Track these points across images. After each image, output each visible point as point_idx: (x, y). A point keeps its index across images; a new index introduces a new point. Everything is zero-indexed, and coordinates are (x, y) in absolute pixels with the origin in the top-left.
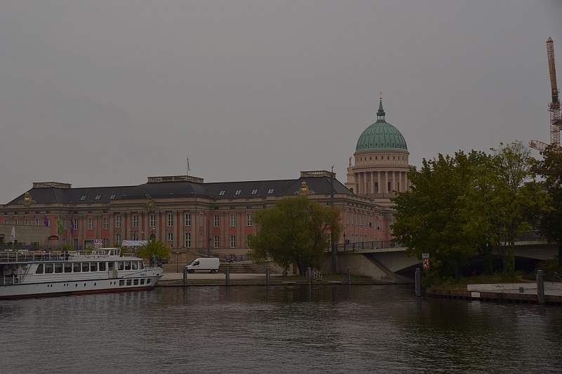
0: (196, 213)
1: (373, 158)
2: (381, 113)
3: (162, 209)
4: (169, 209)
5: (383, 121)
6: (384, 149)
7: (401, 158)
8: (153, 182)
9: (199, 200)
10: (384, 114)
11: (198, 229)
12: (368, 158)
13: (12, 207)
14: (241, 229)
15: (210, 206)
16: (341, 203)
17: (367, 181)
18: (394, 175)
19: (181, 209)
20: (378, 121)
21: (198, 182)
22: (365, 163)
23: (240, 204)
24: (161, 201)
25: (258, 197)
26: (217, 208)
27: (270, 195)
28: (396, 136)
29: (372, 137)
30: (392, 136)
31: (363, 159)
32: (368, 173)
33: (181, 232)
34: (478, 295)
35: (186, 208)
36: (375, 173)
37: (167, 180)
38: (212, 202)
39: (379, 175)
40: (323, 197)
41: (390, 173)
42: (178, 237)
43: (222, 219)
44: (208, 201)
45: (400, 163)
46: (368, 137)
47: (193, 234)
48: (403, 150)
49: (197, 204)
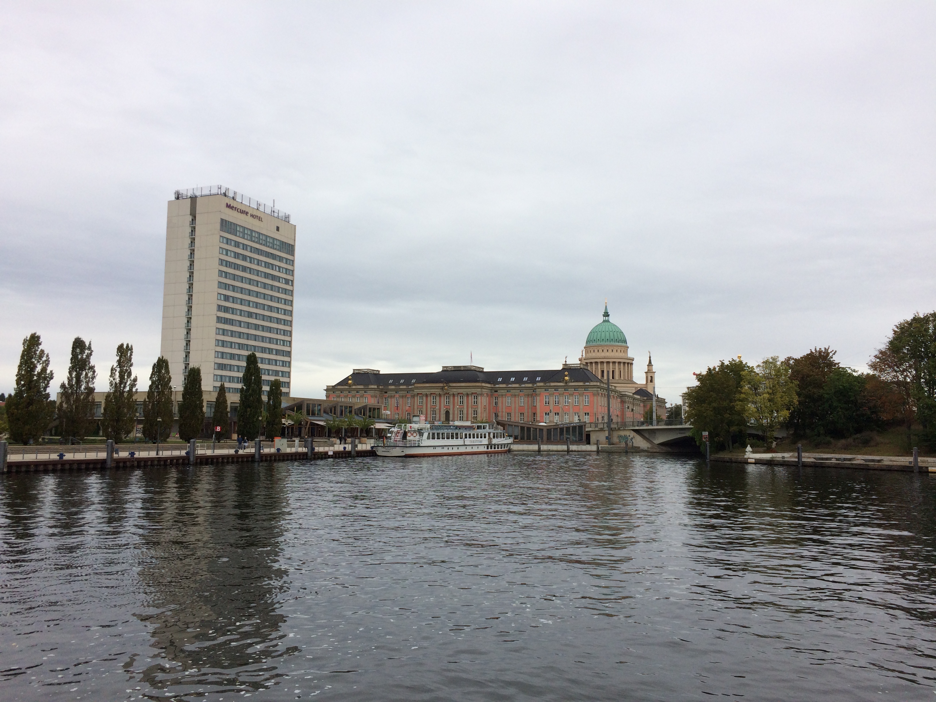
0: (482, 395)
1: (600, 350)
2: (606, 315)
3: (455, 391)
4: (460, 391)
5: (608, 321)
6: (608, 343)
7: (622, 351)
8: (446, 370)
9: (483, 384)
10: (608, 316)
11: (483, 407)
12: (596, 351)
13: (339, 387)
14: (515, 408)
15: (491, 389)
16: (596, 389)
17: (595, 369)
18: (617, 364)
19: (469, 391)
20: (604, 321)
21: (480, 371)
22: (593, 355)
23: (515, 388)
24: (454, 385)
25: (529, 383)
26: (496, 391)
27: (538, 382)
28: (618, 333)
29: (599, 334)
30: (615, 333)
31: (592, 351)
32: (596, 363)
33: (470, 409)
34: (753, 461)
35: (474, 391)
36: (602, 363)
37: (457, 369)
38: (492, 386)
39: (605, 364)
40: (581, 384)
41: (614, 363)
42: (467, 414)
43: (500, 399)
44: (489, 385)
45: (622, 355)
46: (596, 334)
47: (479, 411)
48: (624, 344)
49: (482, 387)
